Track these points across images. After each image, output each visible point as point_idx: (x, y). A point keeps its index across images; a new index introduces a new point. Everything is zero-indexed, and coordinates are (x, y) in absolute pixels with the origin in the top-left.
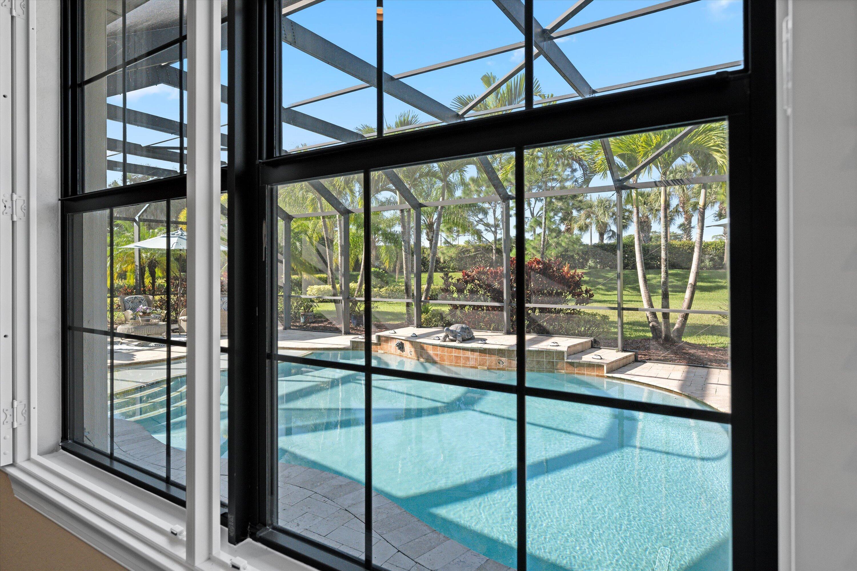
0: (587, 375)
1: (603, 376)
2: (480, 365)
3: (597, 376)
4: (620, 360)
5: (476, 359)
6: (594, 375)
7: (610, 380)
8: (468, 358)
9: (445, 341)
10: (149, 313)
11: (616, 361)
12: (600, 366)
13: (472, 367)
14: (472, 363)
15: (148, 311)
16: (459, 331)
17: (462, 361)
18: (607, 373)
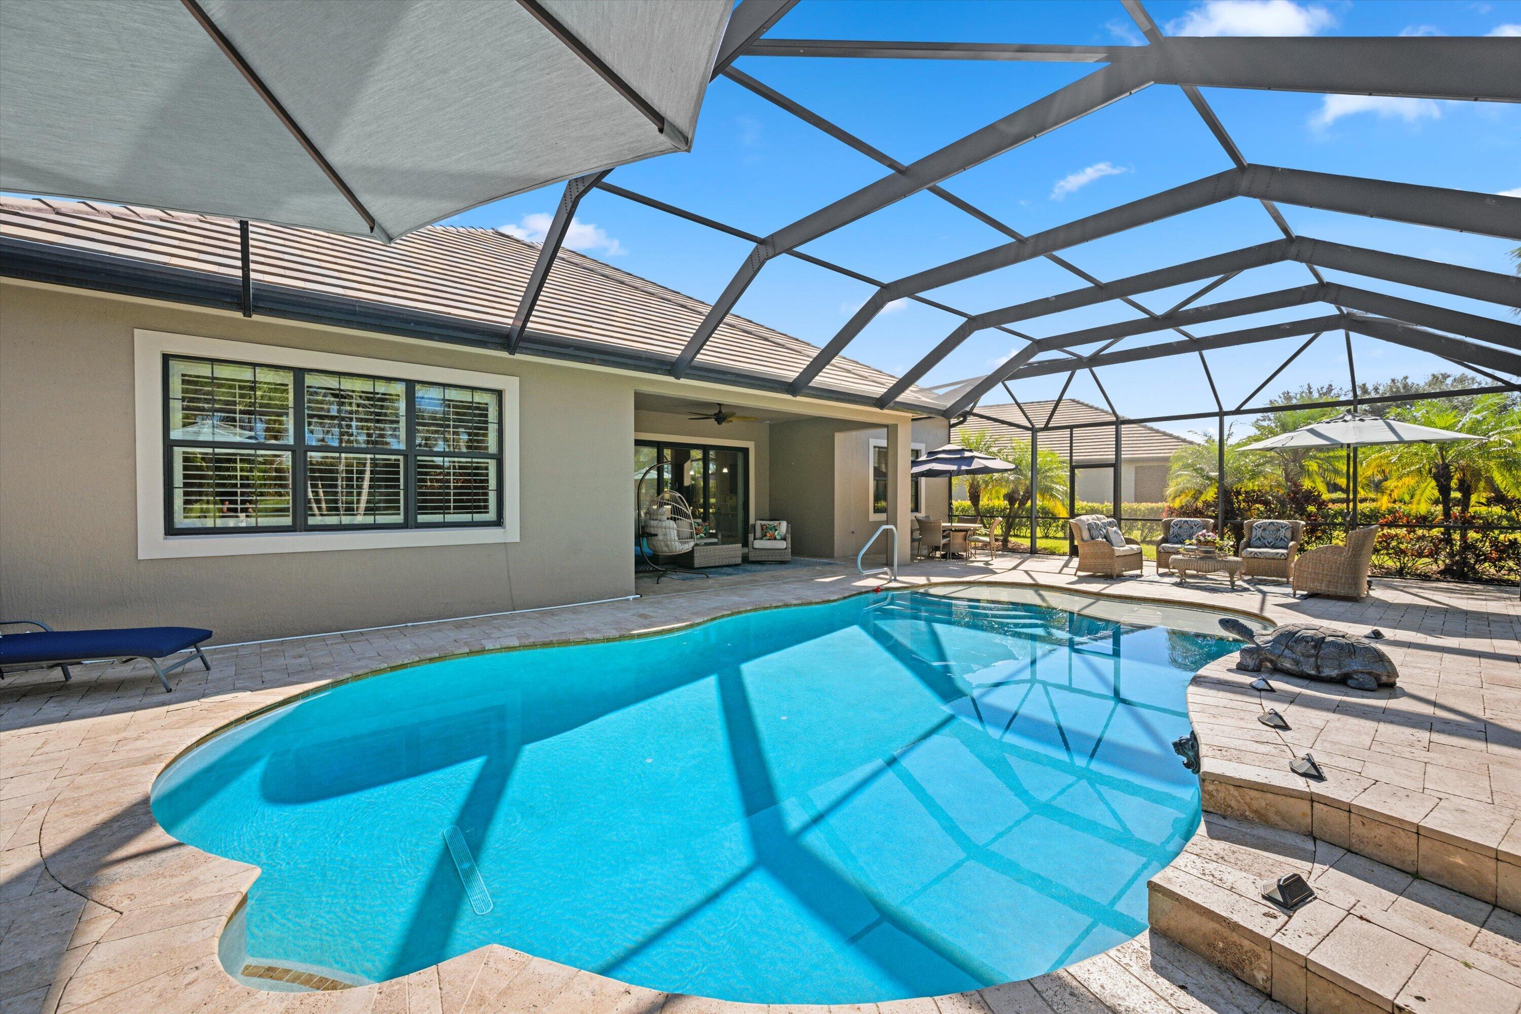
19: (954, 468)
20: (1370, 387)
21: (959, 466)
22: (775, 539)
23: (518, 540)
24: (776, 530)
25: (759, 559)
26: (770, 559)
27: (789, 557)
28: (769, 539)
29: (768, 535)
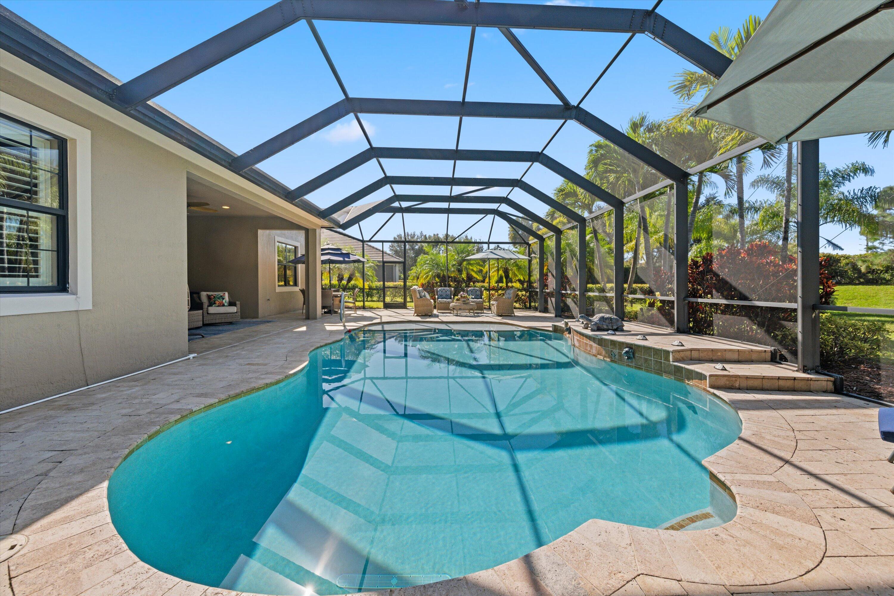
0: (696, 386)
1: (707, 391)
2: (598, 354)
3: (702, 389)
5: (596, 348)
6: (699, 388)
8: (592, 346)
12: (704, 378)
13: (594, 355)
14: (594, 351)
17: (589, 348)
18: (710, 387)
19: (341, 259)
20: (427, 236)
21: (344, 258)
22: (224, 305)
23: (90, 307)
24: (223, 299)
25: (214, 322)
26: (223, 321)
27: (239, 319)
28: (218, 306)
29: (217, 302)
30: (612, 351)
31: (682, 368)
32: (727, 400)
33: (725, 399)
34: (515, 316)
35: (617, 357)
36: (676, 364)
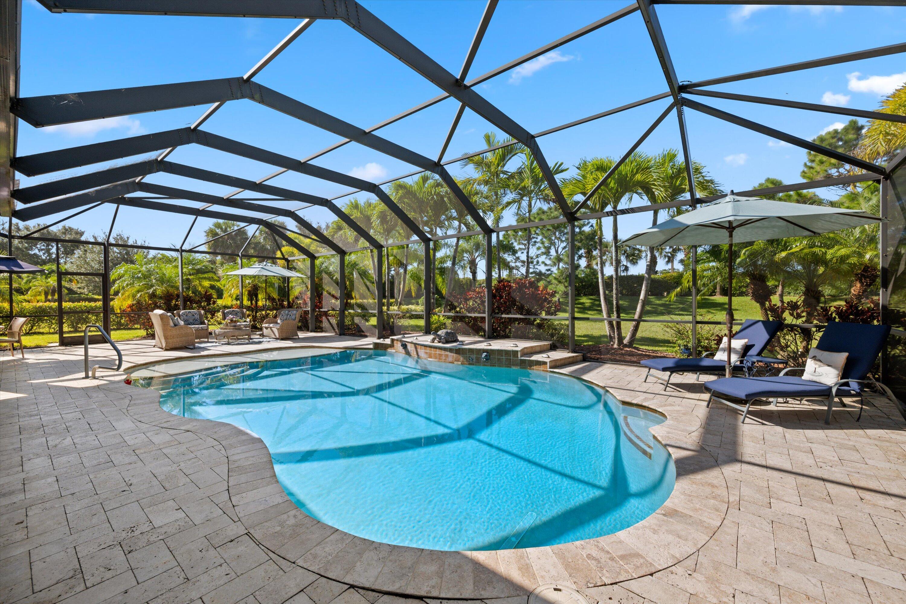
0: (536, 370)
1: (547, 371)
2: (456, 361)
3: (543, 370)
4: (565, 358)
5: (453, 356)
6: (540, 370)
7: (552, 374)
8: (447, 355)
9: (433, 342)
10: (235, 321)
11: (561, 360)
12: (545, 363)
13: (450, 362)
14: (450, 359)
15: (234, 319)
16: (443, 335)
17: (444, 358)
18: (550, 368)
30: (469, 357)
31: (526, 360)
32: (567, 373)
33: (565, 372)
34: (299, 338)
35: (474, 360)
36: (523, 358)
